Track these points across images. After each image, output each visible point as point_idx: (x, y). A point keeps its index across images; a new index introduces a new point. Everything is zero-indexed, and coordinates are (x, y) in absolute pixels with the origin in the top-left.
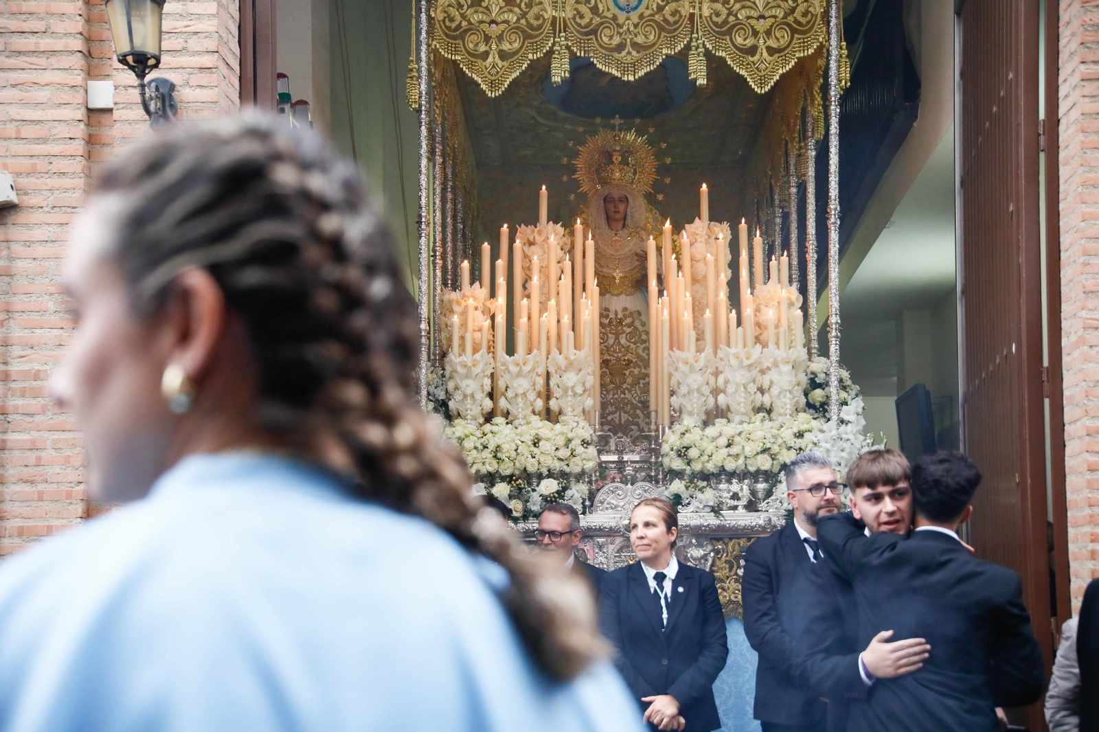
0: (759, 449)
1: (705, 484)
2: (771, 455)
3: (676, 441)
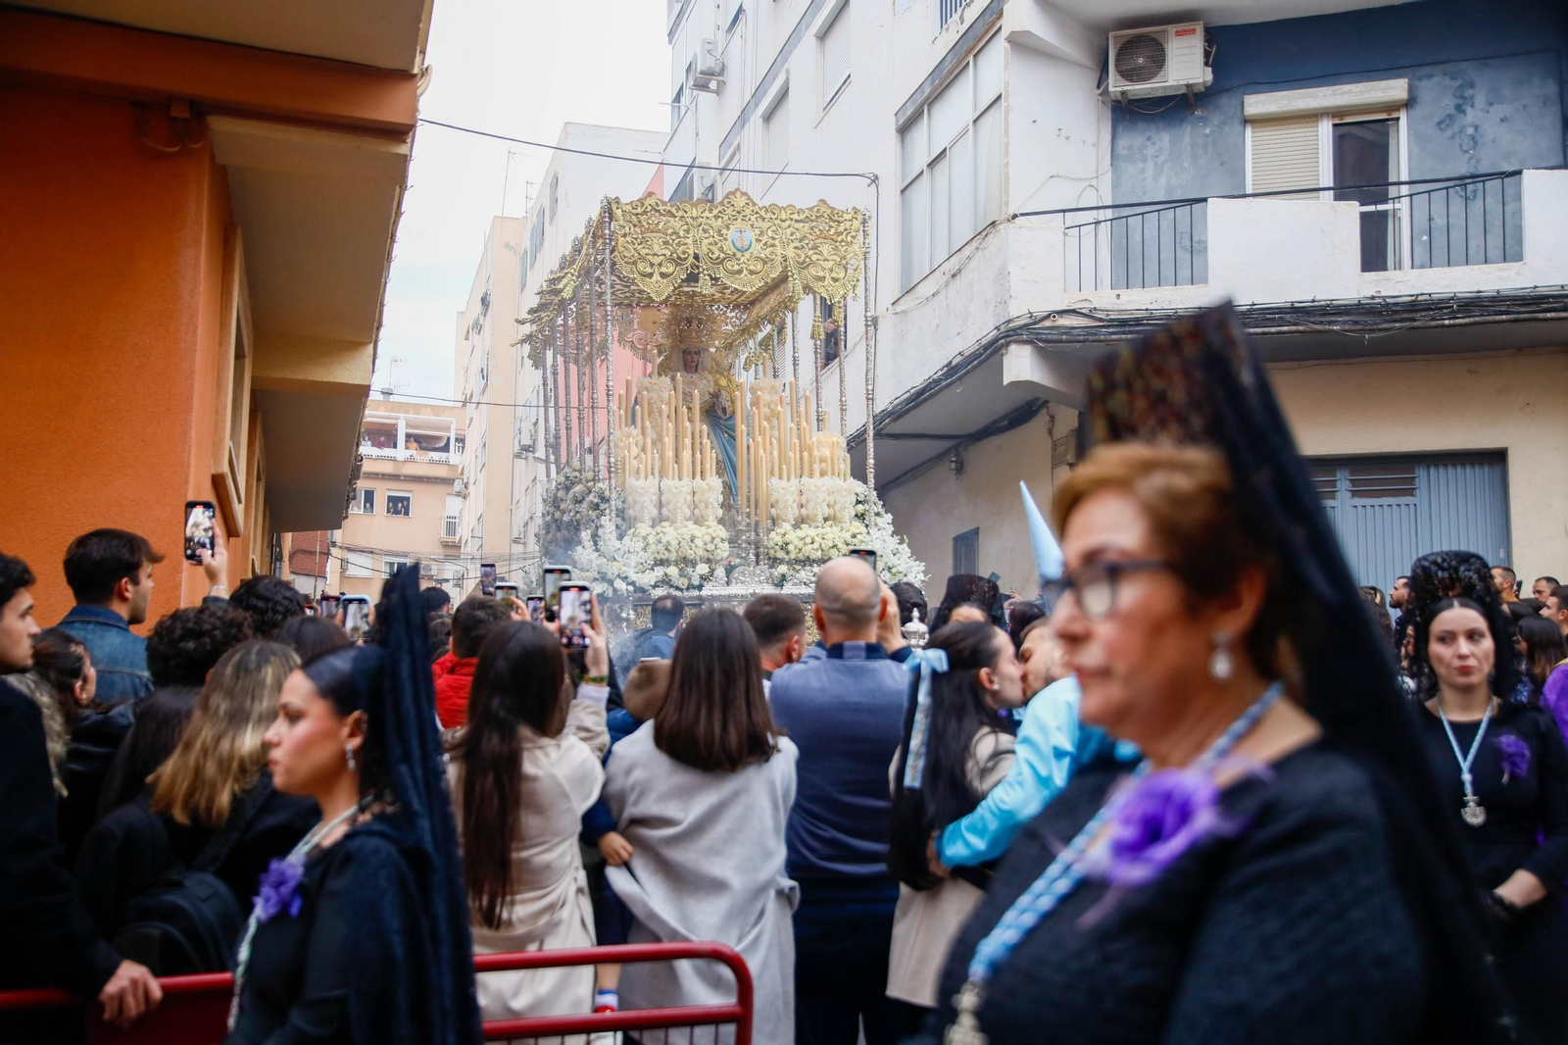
0: (831, 545)
1: (800, 567)
3: (779, 539)
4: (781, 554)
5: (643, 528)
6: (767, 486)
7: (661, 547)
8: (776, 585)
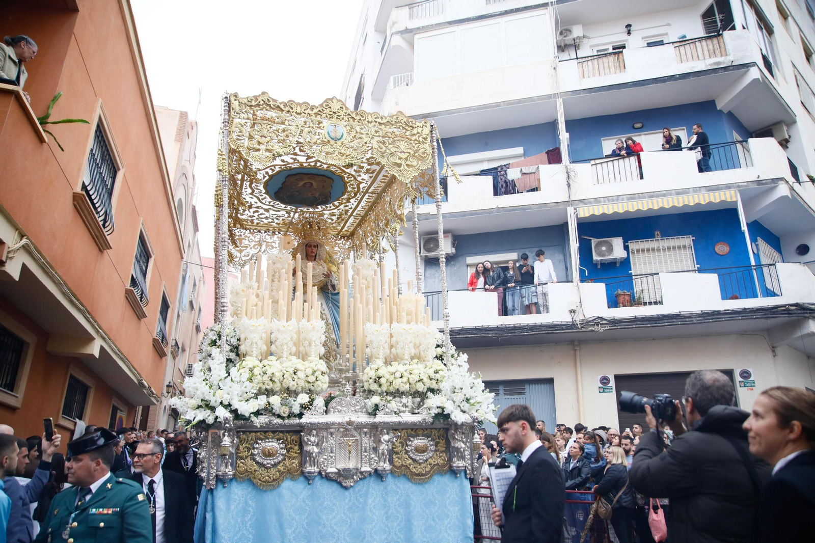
0: (418, 380)
1: (391, 398)
2: (423, 383)
3: (373, 374)
4: (374, 387)
5: (250, 361)
6: (363, 329)
7: (266, 378)
8: (370, 414)
